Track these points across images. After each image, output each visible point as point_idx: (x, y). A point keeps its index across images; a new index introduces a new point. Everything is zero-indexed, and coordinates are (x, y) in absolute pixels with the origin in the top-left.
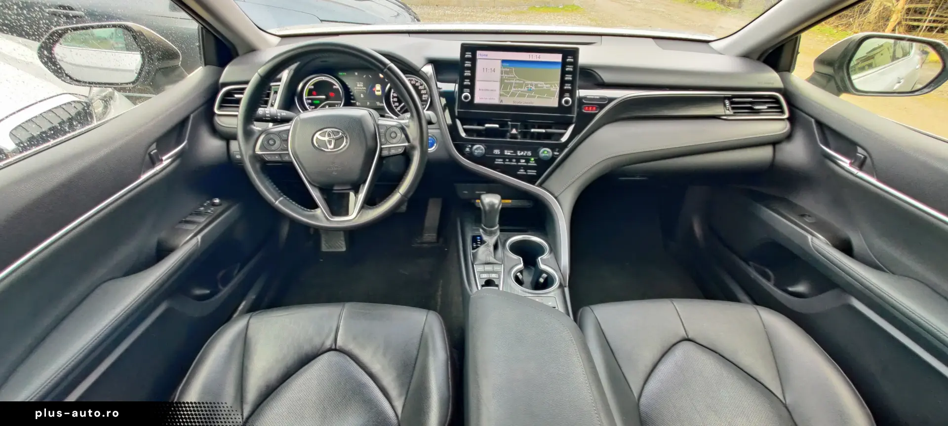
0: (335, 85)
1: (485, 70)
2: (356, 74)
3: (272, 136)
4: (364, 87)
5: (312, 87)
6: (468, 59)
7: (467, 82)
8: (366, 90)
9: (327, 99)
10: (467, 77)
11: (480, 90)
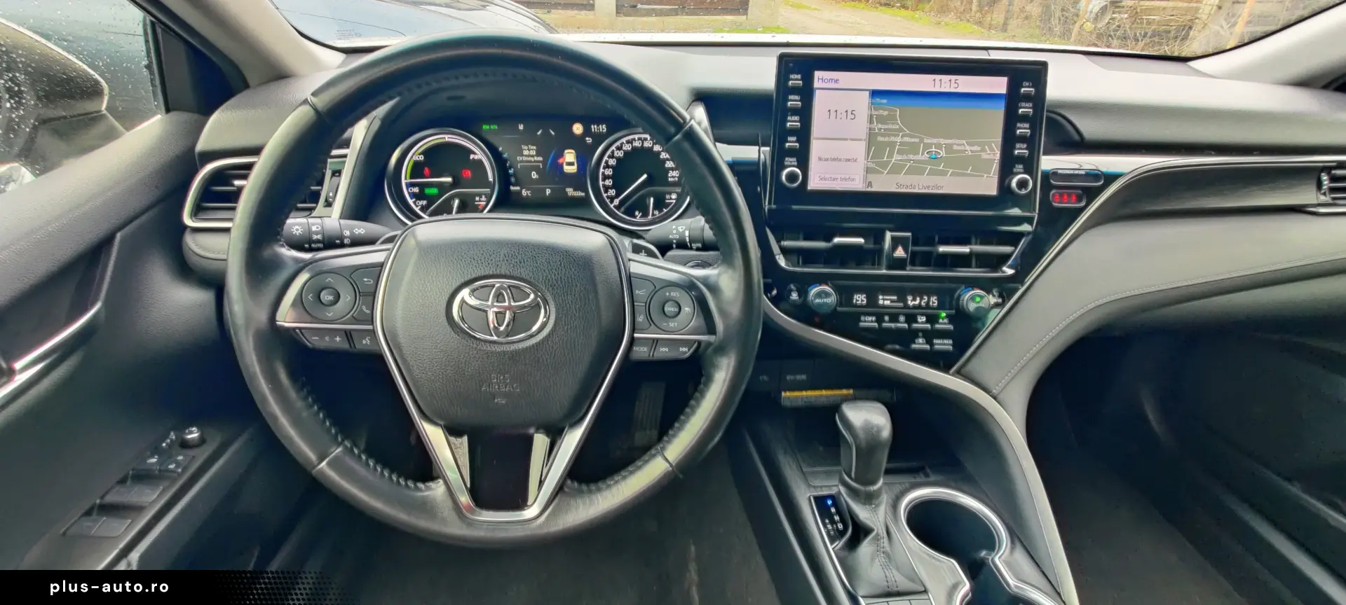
0: (474, 153)
1: (833, 114)
2: (521, 127)
3: (329, 280)
4: (538, 155)
5: (422, 158)
6: (794, 90)
7: (792, 142)
8: (544, 162)
9: (455, 185)
10: (793, 132)
11: (820, 159)
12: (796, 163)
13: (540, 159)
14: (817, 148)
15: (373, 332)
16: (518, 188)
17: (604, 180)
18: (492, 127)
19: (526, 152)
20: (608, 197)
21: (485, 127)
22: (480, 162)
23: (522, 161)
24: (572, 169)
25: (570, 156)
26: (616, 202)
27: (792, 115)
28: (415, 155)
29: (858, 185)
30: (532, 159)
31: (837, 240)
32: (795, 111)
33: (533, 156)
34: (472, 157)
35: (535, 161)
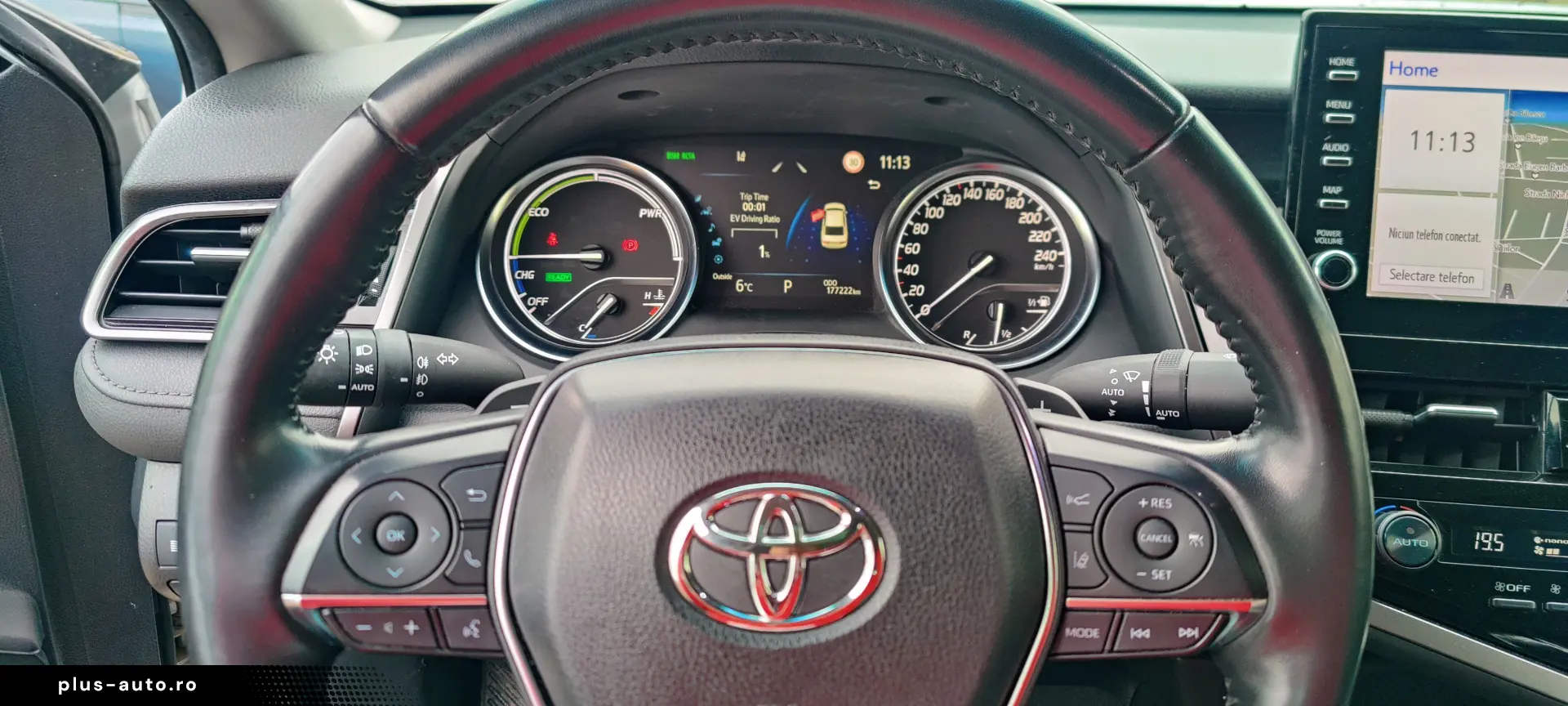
0: (648, 206)
1: (1423, 140)
2: (741, 157)
3: (396, 495)
4: (770, 211)
5: (545, 212)
6: (1341, 89)
7: (1332, 197)
8: (783, 227)
9: (605, 266)
10: (1334, 174)
11: (1393, 233)
12: (1340, 241)
13: (776, 220)
14: (1386, 209)
15: (488, 608)
16: (729, 277)
17: (902, 265)
18: (685, 156)
19: (747, 207)
20: (909, 299)
21: (672, 156)
22: (658, 221)
23: (740, 224)
24: (838, 242)
25: (835, 215)
26: (926, 310)
27: (1331, 141)
28: (533, 207)
29: (1480, 289)
30: (760, 220)
31: (1433, 408)
32: (1339, 132)
33: (761, 214)
34: (642, 212)
35: (766, 225)
